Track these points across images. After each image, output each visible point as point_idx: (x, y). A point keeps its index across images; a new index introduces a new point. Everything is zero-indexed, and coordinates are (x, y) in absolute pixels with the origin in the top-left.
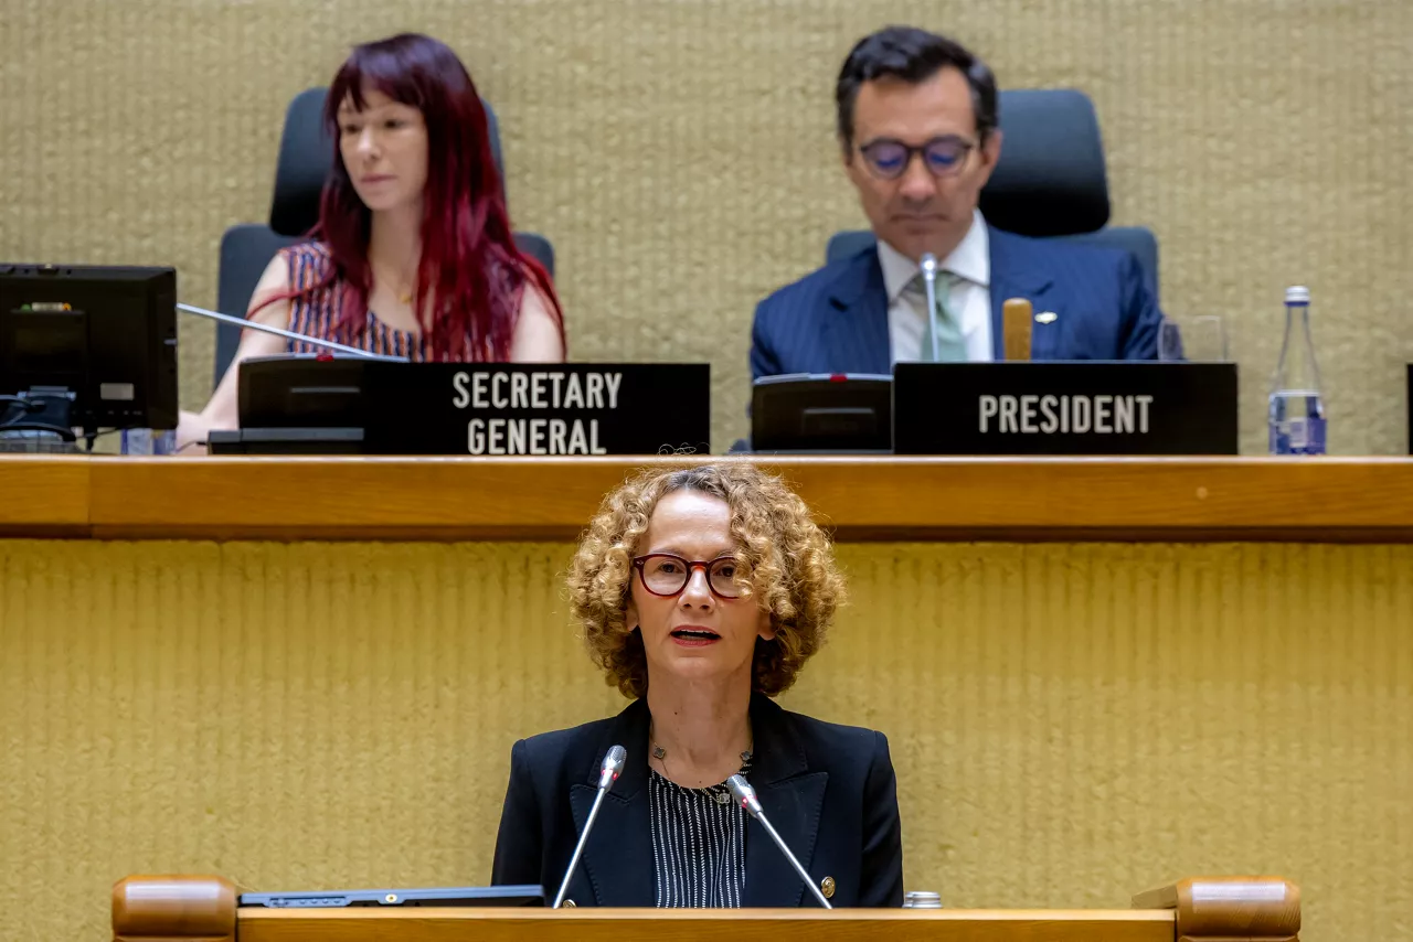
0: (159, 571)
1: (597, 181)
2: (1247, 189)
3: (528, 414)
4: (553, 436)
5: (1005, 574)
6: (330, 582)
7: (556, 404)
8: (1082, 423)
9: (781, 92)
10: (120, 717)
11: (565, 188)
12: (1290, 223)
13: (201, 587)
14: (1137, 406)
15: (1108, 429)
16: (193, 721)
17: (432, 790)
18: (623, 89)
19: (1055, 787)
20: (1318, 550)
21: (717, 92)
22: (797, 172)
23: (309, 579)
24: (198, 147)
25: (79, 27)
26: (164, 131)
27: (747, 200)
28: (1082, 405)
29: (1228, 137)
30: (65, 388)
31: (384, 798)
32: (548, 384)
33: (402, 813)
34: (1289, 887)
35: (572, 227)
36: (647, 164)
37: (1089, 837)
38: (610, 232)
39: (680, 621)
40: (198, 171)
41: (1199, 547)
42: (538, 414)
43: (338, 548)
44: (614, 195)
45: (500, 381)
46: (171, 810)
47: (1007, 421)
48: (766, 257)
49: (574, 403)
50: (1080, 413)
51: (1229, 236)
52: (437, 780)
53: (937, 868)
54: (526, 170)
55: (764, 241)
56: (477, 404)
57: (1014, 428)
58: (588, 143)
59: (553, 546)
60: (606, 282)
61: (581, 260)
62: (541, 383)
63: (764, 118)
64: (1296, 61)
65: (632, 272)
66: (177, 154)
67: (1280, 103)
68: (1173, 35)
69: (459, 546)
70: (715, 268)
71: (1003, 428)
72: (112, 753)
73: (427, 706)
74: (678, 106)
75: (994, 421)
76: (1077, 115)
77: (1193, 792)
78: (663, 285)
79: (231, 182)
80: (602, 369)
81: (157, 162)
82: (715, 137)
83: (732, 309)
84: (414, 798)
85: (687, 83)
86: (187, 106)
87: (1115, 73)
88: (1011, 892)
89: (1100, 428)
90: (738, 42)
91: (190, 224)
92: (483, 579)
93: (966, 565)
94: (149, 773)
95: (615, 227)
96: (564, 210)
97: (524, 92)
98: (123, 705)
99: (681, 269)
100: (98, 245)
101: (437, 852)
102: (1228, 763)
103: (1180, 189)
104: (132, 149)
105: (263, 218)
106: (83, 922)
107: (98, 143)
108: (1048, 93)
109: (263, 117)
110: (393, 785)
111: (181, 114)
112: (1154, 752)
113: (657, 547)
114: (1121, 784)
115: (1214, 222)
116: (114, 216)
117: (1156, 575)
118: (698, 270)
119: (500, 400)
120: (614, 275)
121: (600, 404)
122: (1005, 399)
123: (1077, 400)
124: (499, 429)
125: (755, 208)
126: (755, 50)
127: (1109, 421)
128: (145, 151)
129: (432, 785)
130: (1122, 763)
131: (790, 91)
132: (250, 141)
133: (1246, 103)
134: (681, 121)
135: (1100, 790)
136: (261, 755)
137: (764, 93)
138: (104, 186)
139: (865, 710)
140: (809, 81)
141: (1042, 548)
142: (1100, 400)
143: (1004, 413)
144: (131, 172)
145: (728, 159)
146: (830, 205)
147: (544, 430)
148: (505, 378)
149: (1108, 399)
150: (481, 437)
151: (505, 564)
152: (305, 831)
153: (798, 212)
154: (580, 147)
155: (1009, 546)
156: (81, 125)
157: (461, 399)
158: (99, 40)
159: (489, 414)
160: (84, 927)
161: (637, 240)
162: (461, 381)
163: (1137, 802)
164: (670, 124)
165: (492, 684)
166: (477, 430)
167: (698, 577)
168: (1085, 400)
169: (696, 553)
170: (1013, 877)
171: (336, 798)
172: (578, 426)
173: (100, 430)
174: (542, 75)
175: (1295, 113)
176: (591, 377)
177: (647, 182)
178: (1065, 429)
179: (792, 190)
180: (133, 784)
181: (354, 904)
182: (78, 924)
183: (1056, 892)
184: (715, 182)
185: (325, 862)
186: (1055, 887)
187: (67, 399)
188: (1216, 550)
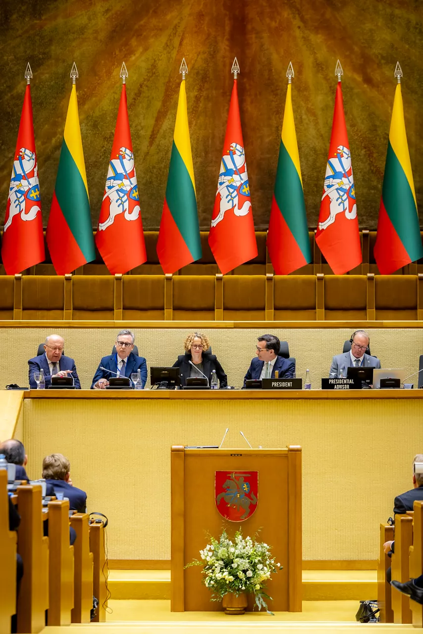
6: (197, 404)
14: (290, 384)
15: (287, 386)
20: (311, 400)
34: (301, 446)
37: (285, 434)
41: (297, 400)
57: (277, 386)
60: (231, 364)
75: (274, 385)
93: (271, 402)
106: (168, 451)
114: (288, 427)
117: (292, 403)
122: (275, 383)
123: (283, 383)
141: (279, 400)
149: (287, 383)
155: (275, 400)
167: (198, 348)
178: (283, 386)
188: (299, 400)
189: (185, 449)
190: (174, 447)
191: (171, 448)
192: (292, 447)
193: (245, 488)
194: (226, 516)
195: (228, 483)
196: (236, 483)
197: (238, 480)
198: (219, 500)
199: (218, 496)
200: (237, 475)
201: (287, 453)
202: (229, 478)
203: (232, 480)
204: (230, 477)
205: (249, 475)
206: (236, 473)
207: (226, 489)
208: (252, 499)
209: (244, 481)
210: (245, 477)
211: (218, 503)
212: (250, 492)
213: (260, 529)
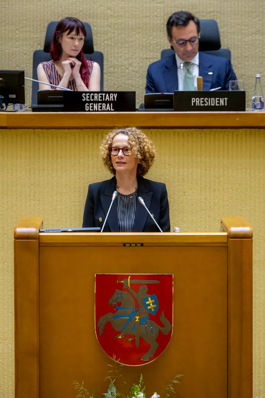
0: (21, 135)
1: (113, 35)
2: (250, 37)
3: (97, 102)
4: (103, 107)
5: (197, 136)
6: (57, 137)
7: (104, 100)
8: (213, 104)
9: (152, 16)
10: (14, 166)
11: (106, 38)
12: (260, 44)
13: (30, 138)
14: (224, 100)
15: (218, 105)
16: (28, 167)
17: (78, 181)
18: (118, 16)
19: (208, 180)
21: (138, 16)
22: (155, 33)
23: (52, 137)
24: (28, 29)
25: (3, 3)
26: (21, 25)
27: (144, 39)
28: (213, 100)
29: (246, 26)
30: (2, 96)
31: (68, 182)
32: (102, 96)
33: (72, 185)
34: (250, 228)
35: (107, 45)
36: (123, 32)
37: (215, 190)
38: (115, 46)
39: (117, 160)
40: (28, 34)
41: (237, 130)
42: (100, 102)
43: (58, 131)
44: (116, 38)
45: (92, 95)
46: (24, 185)
47: (197, 103)
48: (148, 52)
49: (107, 100)
50: (213, 102)
51: (246, 47)
52: (79, 179)
53: (183, 197)
54: (98, 33)
55: (148, 48)
56: (87, 100)
57: (199, 105)
58: (111, 27)
59: (103, 130)
60: (115, 57)
61: (109, 52)
62: (100, 96)
63: (148, 22)
64: (261, 9)
65: (120, 55)
66: (24, 30)
67: (257, 18)
68: (235, 4)
69: (84, 130)
70: (138, 54)
71: (197, 105)
72: (12, 173)
73: (77, 163)
74: (130, 19)
75: (195, 103)
76: (214, 25)
77: (236, 180)
78: (126, 57)
79: (35, 36)
80: (113, 92)
81: (20, 32)
82: (138, 26)
83: (141, 63)
84: (75, 182)
85: (131, 15)
86: (26, 20)
87: (222, 12)
88: (198, 201)
89: (217, 105)
90: (143, 6)
91: (27, 45)
92: (89, 137)
93: (189, 134)
94: (20, 177)
95: (116, 45)
96: (106, 42)
97: (97, 16)
98: (14, 163)
99: (130, 54)
100: (7, 49)
101: (79, 193)
102: (243, 174)
103: (236, 37)
104: (14, 29)
105: (42, 49)
106: (6, 208)
107: (7, 28)
108: (208, 20)
109: (42, 22)
110: (70, 180)
111: (25, 22)
112: (228, 172)
113: (113, 146)
114: (221, 179)
115: (244, 44)
116: (10, 43)
117: (228, 135)
118: (134, 54)
119: (92, 99)
120: (116, 55)
121: (113, 100)
122: (197, 99)
123: (212, 99)
124: (92, 105)
125: (146, 41)
126: (146, 7)
127: (219, 103)
128: (17, 29)
129: (78, 180)
130: (221, 175)
131: (153, 16)
132: (39, 27)
133: (250, 18)
134: (130, 23)
135: (217, 180)
136: (43, 174)
137: (148, 17)
138: (8, 37)
139: (168, 164)
140: (157, 14)
141: (205, 130)
142: (217, 99)
143: (197, 102)
144: (14, 34)
145: (140, 31)
146: (162, 40)
147: (101, 105)
148: (93, 95)
149: (218, 99)
150: (88, 107)
151: (93, 133)
152: (52, 189)
153: (155, 42)
154: (109, 28)
155: (198, 129)
156: (3, 24)
157: (84, 99)
158: (7, 6)
159: (89, 102)
160: (6, 209)
161: (121, 48)
162: (84, 95)
163: (224, 183)
164: (128, 23)
165: (91, 158)
166: (87, 105)
168: (214, 99)
169: (120, 146)
170: (198, 198)
171: (58, 183)
172: (108, 104)
173: (9, 104)
174: (101, 13)
175: (260, 20)
176: (111, 94)
177: (123, 36)
178: (209, 105)
179: (154, 37)
180: (16, 180)
181: (63, 232)
182: (5, 209)
183: (208, 201)
184: (137, 35)
185: (56, 196)
186: (207, 200)
187: (2, 98)
188: (241, 130)
189: (41, 234)
190: (21, 230)
191: (15, 233)
192: (234, 229)
193: (149, 305)
194: (115, 357)
195: (118, 295)
196: (133, 296)
197: (137, 291)
198: (102, 327)
199: (101, 319)
200: (135, 282)
201: (225, 240)
202: (120, 286)
203: (127, 290)
204: (122, 284)
205: (157, 282)
206: (133, 277)
207: (115, 307)
208: (162, 326)
209: (148, 293)
210: (149, 285)
211: (101, 332)
212: (159, 313)
213: (177, 379)
